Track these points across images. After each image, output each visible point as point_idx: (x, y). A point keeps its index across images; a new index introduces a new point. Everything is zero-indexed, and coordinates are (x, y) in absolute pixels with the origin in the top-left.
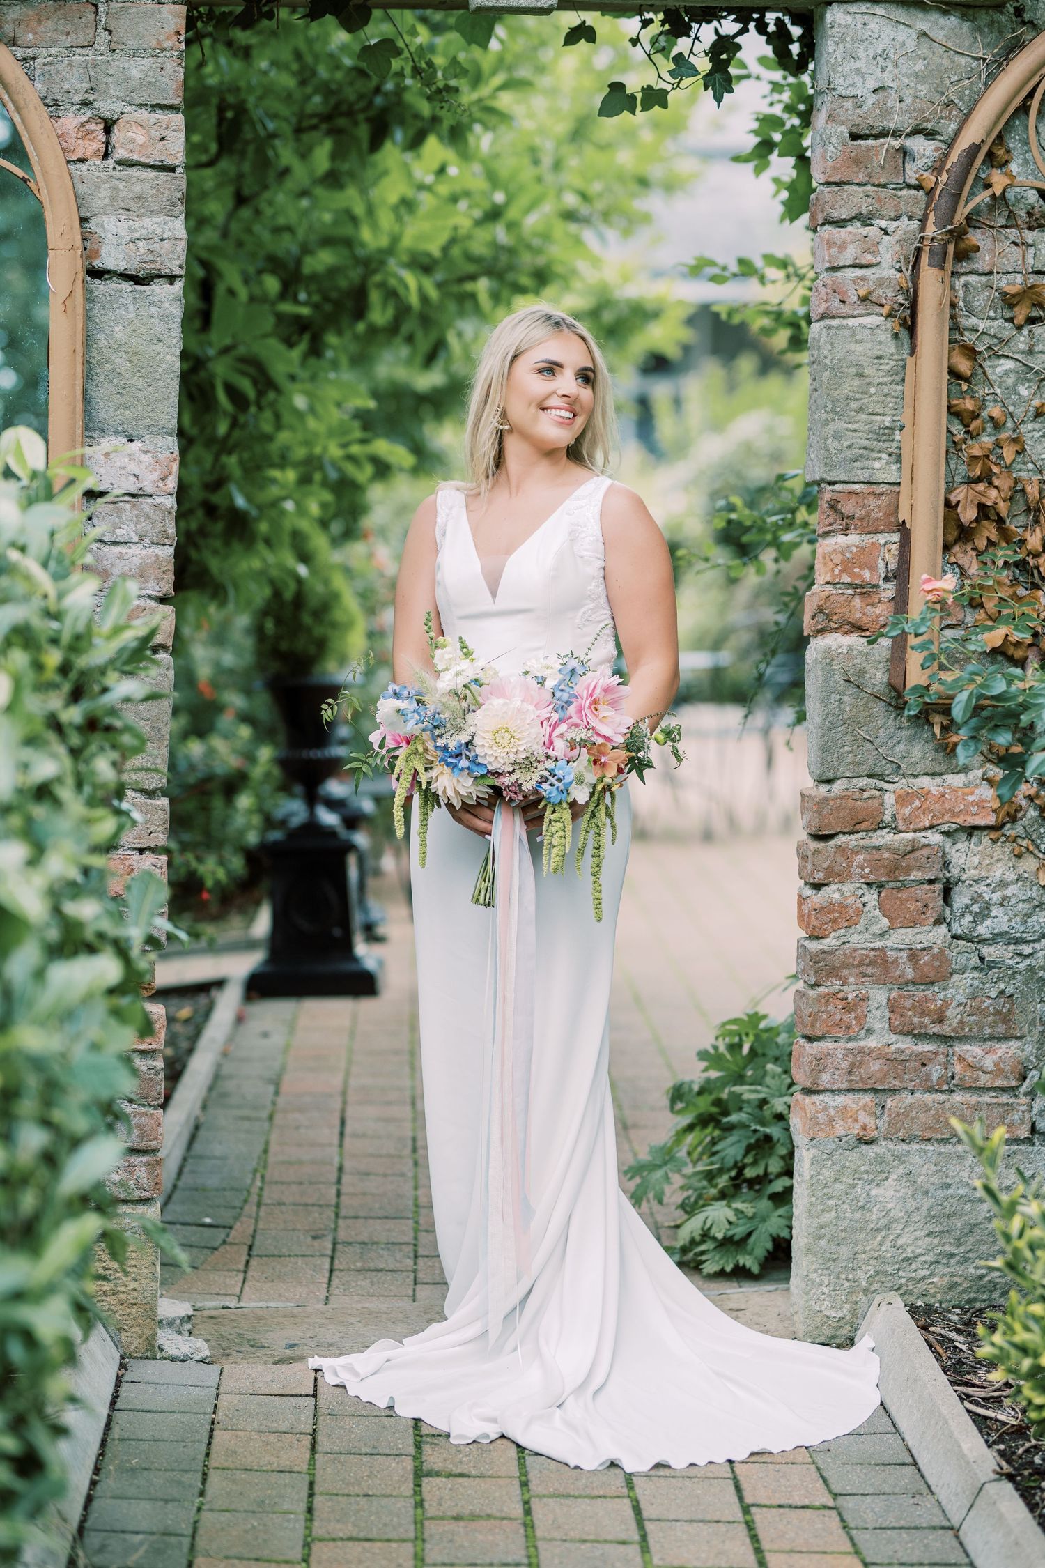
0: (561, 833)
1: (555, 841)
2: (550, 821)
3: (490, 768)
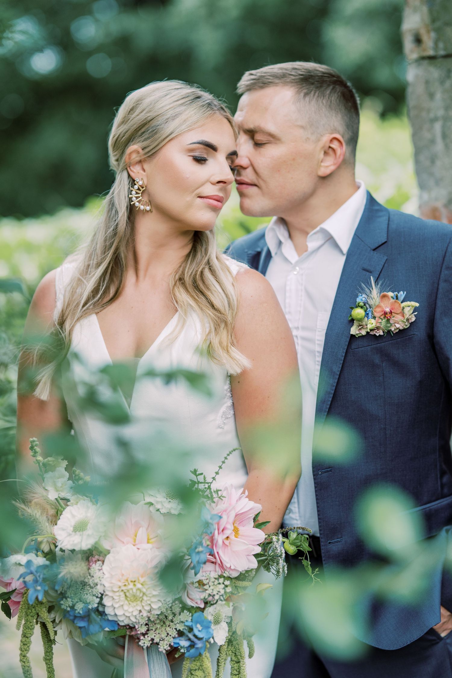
2: (189, 671)
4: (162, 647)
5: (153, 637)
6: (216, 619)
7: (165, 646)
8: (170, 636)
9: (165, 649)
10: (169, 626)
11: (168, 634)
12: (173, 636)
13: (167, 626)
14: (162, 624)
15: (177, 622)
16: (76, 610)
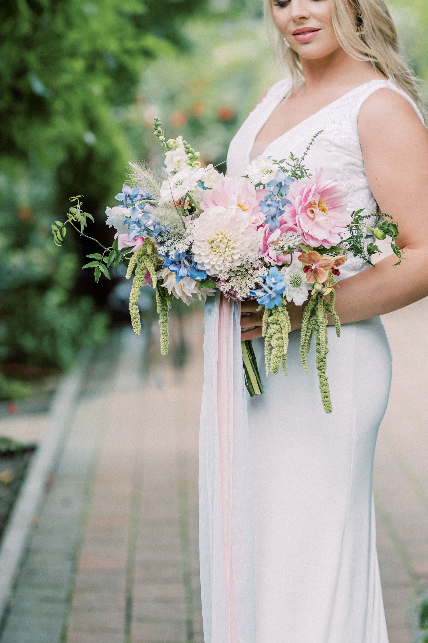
0: (278, 335)
1: (274, 342)
2: (268, 324)
3: (210, 274)
4: (239, 295)
5: (233, 285)
6: (294, 280)
7: (242, 294)
8: (248, 287)
9: (242, 297)
10: (248, 279)
11: (247, 285)
12: (251, 288)
13: (247, 279)
14: (243, 277)
15: (255, 276)
16: (170, 256)
